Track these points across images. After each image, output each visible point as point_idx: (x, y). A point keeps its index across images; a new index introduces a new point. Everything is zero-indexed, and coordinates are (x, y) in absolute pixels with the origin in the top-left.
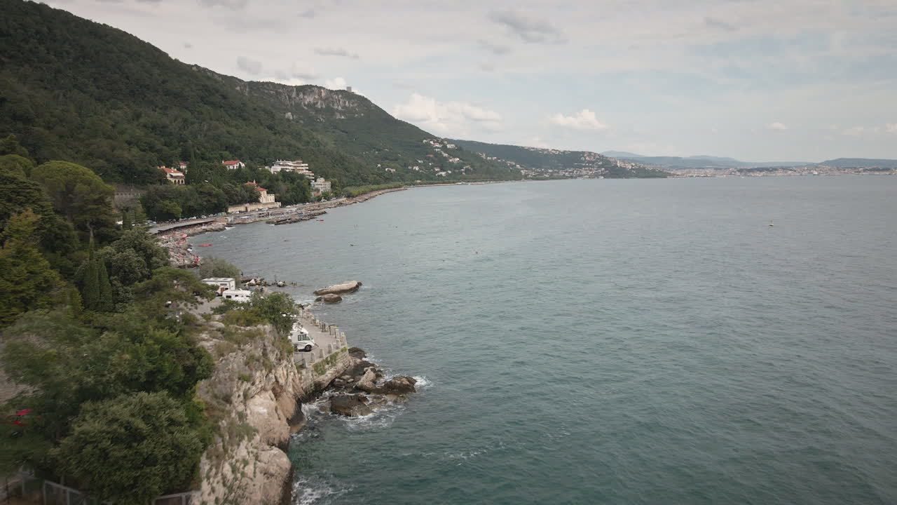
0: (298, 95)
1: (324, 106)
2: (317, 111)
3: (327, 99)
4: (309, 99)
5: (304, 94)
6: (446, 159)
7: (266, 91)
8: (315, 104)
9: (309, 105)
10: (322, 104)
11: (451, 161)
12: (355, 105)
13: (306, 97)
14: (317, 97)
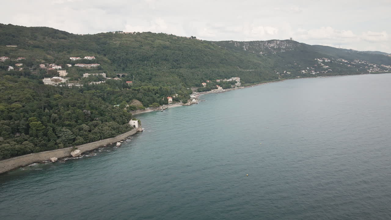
0: (268, 44)
1: (277, 47)
2: (274, 49)
3: (279, 44)
4: (272, 45)
5: (270, 44)
6: (322, 66)
7: (255, 45)
8: (274, 47)
9: (272, 48)
10: (276, 47)
11: (324, 67)
12: (291, 45)
13: (271, 44)
14: (275, 44)
